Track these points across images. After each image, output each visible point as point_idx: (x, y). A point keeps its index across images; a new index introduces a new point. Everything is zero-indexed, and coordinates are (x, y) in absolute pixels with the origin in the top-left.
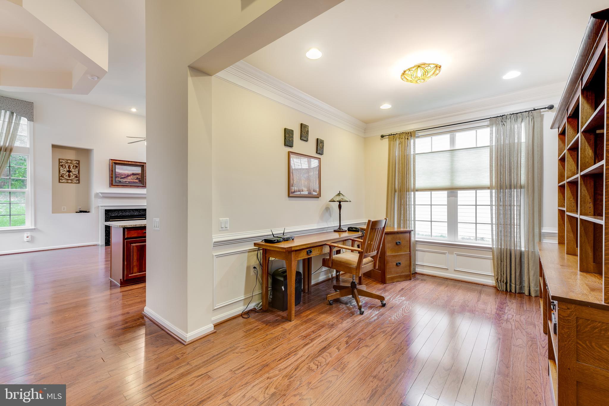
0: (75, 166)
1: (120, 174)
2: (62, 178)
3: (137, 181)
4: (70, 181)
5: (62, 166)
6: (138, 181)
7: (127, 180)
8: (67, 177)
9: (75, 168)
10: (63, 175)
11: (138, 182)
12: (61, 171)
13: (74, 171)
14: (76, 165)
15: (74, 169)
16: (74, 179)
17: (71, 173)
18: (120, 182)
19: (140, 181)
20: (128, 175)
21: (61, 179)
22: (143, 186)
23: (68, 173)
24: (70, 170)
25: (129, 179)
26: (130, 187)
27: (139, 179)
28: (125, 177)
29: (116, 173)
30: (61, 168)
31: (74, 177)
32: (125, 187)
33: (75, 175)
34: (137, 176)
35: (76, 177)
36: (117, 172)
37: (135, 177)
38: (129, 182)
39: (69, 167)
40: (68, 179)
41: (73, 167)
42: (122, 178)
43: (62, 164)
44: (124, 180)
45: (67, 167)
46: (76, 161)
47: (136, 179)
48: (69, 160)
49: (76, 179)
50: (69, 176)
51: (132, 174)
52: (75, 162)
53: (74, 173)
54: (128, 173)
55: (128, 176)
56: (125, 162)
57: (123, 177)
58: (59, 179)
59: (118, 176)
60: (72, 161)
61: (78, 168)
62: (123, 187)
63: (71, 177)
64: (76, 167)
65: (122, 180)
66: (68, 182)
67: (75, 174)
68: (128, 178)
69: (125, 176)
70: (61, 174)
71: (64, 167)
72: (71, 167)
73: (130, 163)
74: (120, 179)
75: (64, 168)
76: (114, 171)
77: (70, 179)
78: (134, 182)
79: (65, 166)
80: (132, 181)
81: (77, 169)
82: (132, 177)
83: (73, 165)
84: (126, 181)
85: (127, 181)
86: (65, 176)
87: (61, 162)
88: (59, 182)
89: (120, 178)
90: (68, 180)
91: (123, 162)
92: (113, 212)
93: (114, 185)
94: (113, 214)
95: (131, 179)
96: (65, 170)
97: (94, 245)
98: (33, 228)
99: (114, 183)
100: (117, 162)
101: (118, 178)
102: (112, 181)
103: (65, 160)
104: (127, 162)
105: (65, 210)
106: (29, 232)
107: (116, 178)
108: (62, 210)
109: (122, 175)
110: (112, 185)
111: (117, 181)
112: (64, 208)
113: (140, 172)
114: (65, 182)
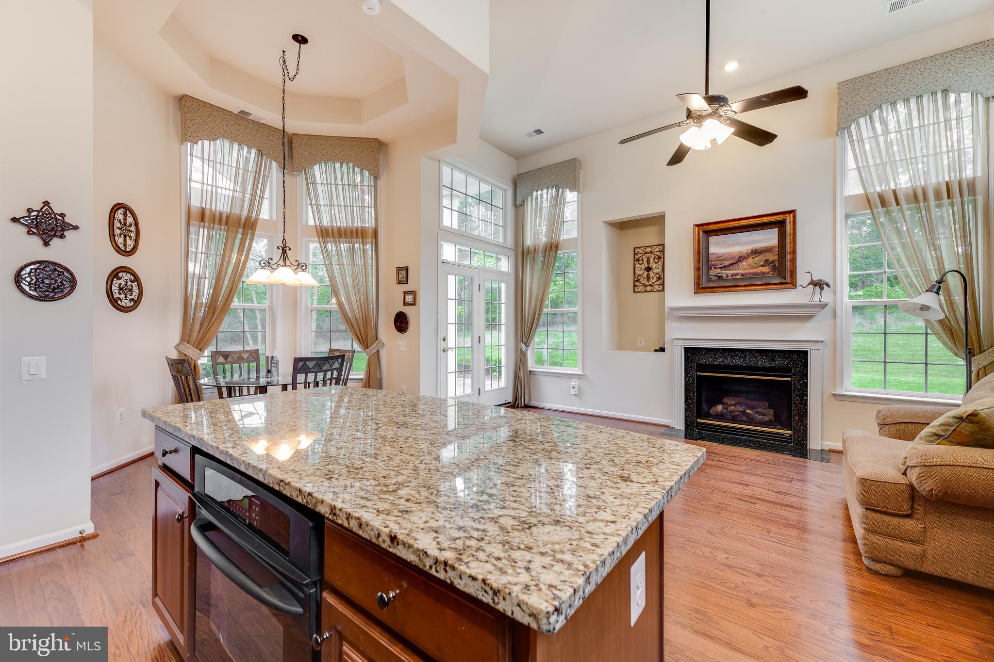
0: (657, 257)
1: (720, 258)
2: (638, 284)
3: (766, 269)
4: (649, 288)
5: (638, 260)
6: (768, 270)
7: (738, 272)
8: (644, 282)
9: (656, 261)
10: (639, 277)
11: (768, 273)
12: (637, 271)
13: (656, 268)
14: (658, 254)
15: (656, 263)
16: (656, 283)
17: (651, 273)
18: (720, 278)
19: (774, 268)
20: (740, 257)
21: (636, 286)
22: (785, 281)
23: (646, 273)
24: (650, 266)
25: (743, 269)
26: (744, 288)
27: (771, 263)
28: (733, 264)
29: (710, 256)
30: (637, 265)
31: (655, 279)
32: (731, 289)
33: (658, 276)
34: (767, 254)
35: (659, 278)
36: (712, 254)
37: (761, 258)
38: (742, 275)
39: (648, 262)
40: (647, 283)
41: (654, 259)
42: (724, 268)
43: (639, 255)
44: (730, 272)
45: (645, 260)
46: (658, 245)
47: (762, 266)
48: (648, 247)
49: (658, 283)
50: (648, 278)
51: (752, 251)
52: (657, 250)
53: (656, 271)
54: (740, 252)
55: (741, 259)
56: (732, 224)
57: (727, 263)
58: (635, 286)
59: (716, 265)
60: (651, 247)
61: (662, 259)
62: (724, 289)
63: (651, 279)
64: (659, 258)
65: (724, 273)
66: (646, 291)
67: (656, 274)
68: (741, 264)
69: (733, 261)
70: (637, 276)
71: (640, 262)
72: (652, 260)
73: (743, 223)
74: (719, 271)
75: (641, 264)
76: (703, 252)
77: (650, 283)
78: (757, 274)
79: (643, 260)
80: (751, 271)
81: (660, 263)
82: (750, 260)
83: (653, 256)
84: (735, 275)
85: (738, 274)
86: (642, 280)
87: (637, 254)
88: (635, 292)
89: (721, 268)
90: (646, 286)
91: (726, 224)
92: (702, 354)
93: (704, 288)
94: (702, 359)
95: (749, 265)
96: (643, 267)
97: (664, 426)
98: (581, 373)
99: (706, 283)
100: (711, 227)
101: (715, 268)
102: (699, 278)
103: (642, 249)
104: (736, 222)
105: (642, 345)
106: (576, 380)
107: (711, 269)
108: (639, 345)
109: (726, 260)
110: (700, 289)
111: (712, 277)
112: (641, 341)
113: (777, 242)
114: (642, 291)
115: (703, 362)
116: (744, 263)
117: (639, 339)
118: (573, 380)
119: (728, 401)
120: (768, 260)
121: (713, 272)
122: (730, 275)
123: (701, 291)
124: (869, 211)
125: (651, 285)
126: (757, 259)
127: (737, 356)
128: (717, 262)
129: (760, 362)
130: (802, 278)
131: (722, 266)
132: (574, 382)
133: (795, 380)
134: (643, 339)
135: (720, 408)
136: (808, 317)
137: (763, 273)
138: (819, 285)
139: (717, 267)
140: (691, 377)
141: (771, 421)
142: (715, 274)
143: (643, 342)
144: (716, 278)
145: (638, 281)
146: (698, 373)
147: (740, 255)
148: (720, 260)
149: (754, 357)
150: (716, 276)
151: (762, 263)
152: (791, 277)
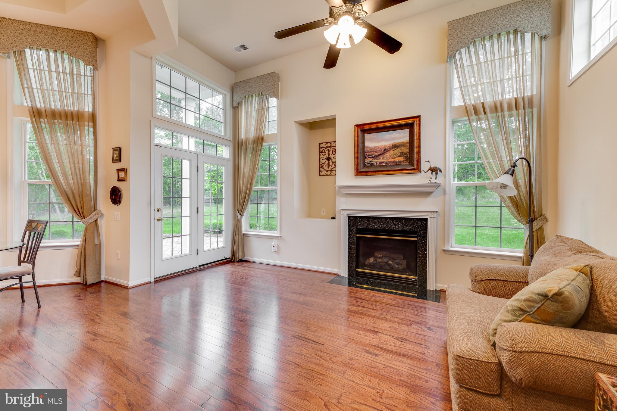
0: (334, 150)
1: (372, 150)
2: (322, 170)
3: (401, 159)
4: (329, 173)
5: (322, 152)
6: (403, 160)
7: (384, 160)
8: (326, 168)
10: (323, 165)
11: (403, 162)
12: (321, 160)
13: (334, 158)
15: (334, 154)
16: (334, 169)
17: (330, 162)
18: (372, 164)
19: (406, 159)
20: (385, 150)
21: (321, 171)
22: (412, 168)
23: (327, 162)
24: (330, 156)
25: (386, 159)
26: (387, 172)
27: (405, 154)
28: (381, 155)
29: (365, 148)
30: (321, 156)
31: (333, 166)
32: (379, 173)
33: (335, 164)
34: (402, 148)
35: (335, 166)
36: (367, 147)
37: (398, 151)
38: (386, 163)
39: (329, 154)
40: (328, 169)
41: (333, 152)
42: (374, 157)
43: (323, 149)
44: (379, 161)
45: (327, 152)
46: (333, 142)
47: (399, 156)
48: (329, 143)
50: (329, 165)
51: (393, 145)
52: (334, 145)
53: (334, 160)
54: (385, 146)
55: (385, 151)
57: (376, 154)
58: (320, 171)
59: (369, 155)
62: (374, 173)
63: (331, 166)
65: (375, 161)
66: (327, 175)
67: (334, 162)
68: (385, 155)
69: (380, 153)
70: (321, 163)
71: (324, 154)
72: (331, 152)
73: (387, 124)
74: (371, 159)
75: (324, 155)
76: (361, 145)
77: (330, 169)
78: (395, 162)
79: (325, 152)
80: (392, 160)
82: (392, 152)
83: (332, 149)
84: (382, 163)
85: (383, 162)
86: (324, 167)
87: (321, 148)
88: (320, 175)
89: (372, 157)
90: (327, 171)
91: (375, 125)
92: (360, 221)
93: (361, 172)
94: (360, 225)
95: (391, 156)
96: (325, 157)
97: (334, 274)
98: (279, 235)
99: (362, 169)
100: (366, 127)
101: (369, 158)
102: (358, 164)
103: (325, 144)
104: (382, 124)
105: (324, 214)
106: (276, 240)
107: (366, 158)
108: (322, 214)
109: (376, 152)
110: (359, 173)
111: (366, 164)
112: (323, 211)
113: (409, 140)
114: (325, 174)
115: (360, 227)
116: (388, 154)
117: (322, 209)
118: (274, 240)
119: (377, 255)
120: (403, 152)
121: (368, 160)
122: (378, 163)
123: (359, 174)
124: (467, 118)
125: (330, 171)
126: (396, 151)
127: (382, 222)
128: (370, 153)
129: (397, 227)
130: (424, 166)
131: (373, 156)
132: (274, 242)
133: (419, 240)
134: (325, 209)
135: (372, 260)
136: (428, 194)
137: (400, 162)
138: (435, 170)
139: (370, 156)
140: (353, 237)
141: (404, 269)
142: (368, 162)
143: (325, 212)
144: (369, 165)
145: (322, 167)
146: (357, 235)
147: (385, 148)
148: (372, 152)
149: (394, 223)
150: (369, 163)
151: (399, 154)
152: (417, 165)
